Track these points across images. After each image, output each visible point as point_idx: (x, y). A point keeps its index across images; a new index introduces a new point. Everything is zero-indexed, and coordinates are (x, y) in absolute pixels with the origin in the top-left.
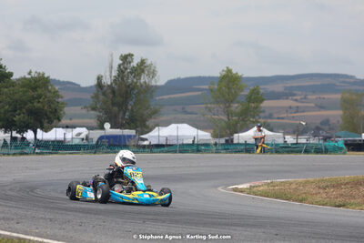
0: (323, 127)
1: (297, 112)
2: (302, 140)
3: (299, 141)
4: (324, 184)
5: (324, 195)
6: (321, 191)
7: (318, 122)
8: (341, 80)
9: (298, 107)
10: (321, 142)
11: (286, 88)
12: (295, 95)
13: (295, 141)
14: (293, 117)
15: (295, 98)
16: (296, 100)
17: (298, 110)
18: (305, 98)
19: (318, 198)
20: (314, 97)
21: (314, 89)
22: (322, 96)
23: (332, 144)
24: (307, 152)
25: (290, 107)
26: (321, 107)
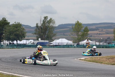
0: (108, 40)
1: (99, 35)
2: (101, 44)
3: (100, 44)
4: (108, 58)
5: (108, 61)
6: (107, 60)
7: (106, 38)
8: (114, 25)
9: (100, 33)
10: (107, 44)
11: (96, 27)
12: (99, 29)
13: (99, 44)
14: (98, 37)
15: (99, 30)
16: (99, 31)
17: (100, 34)
18: (102, 30)
19: (106, 62)
20: (105, 30)
21: (105, 28)
22: (107, 30)
23: (111, 45)
24: (103, 47)
25: (97, 33)
26: (107, 33)
